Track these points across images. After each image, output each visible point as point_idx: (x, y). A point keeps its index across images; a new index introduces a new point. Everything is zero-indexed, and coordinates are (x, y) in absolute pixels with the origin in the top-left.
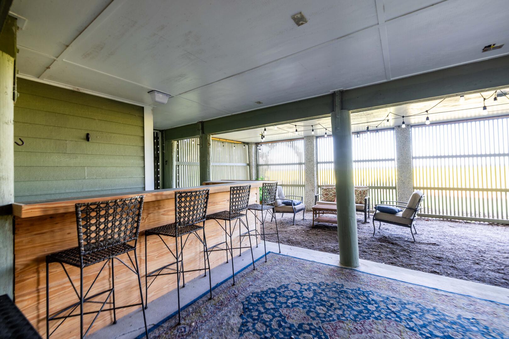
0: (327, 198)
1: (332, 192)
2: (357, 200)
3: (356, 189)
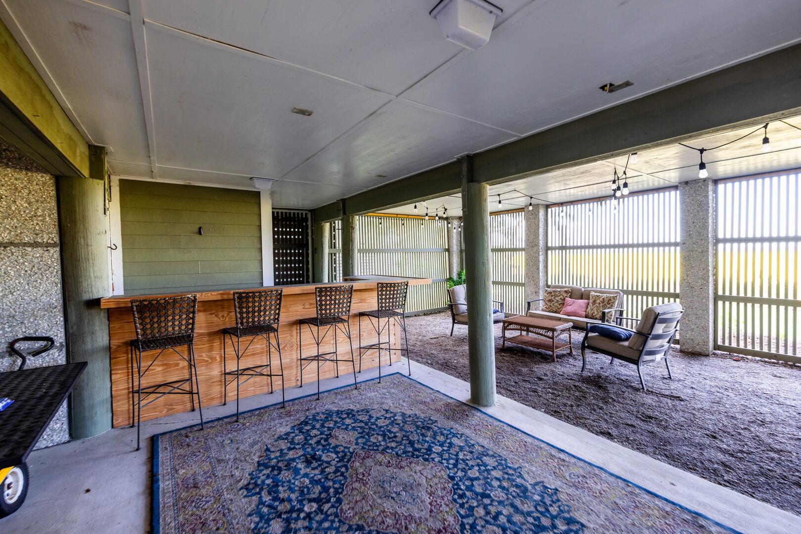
0: (550, 306)
1: (560, 297)
2: (596, 313)
3: (598, 294)
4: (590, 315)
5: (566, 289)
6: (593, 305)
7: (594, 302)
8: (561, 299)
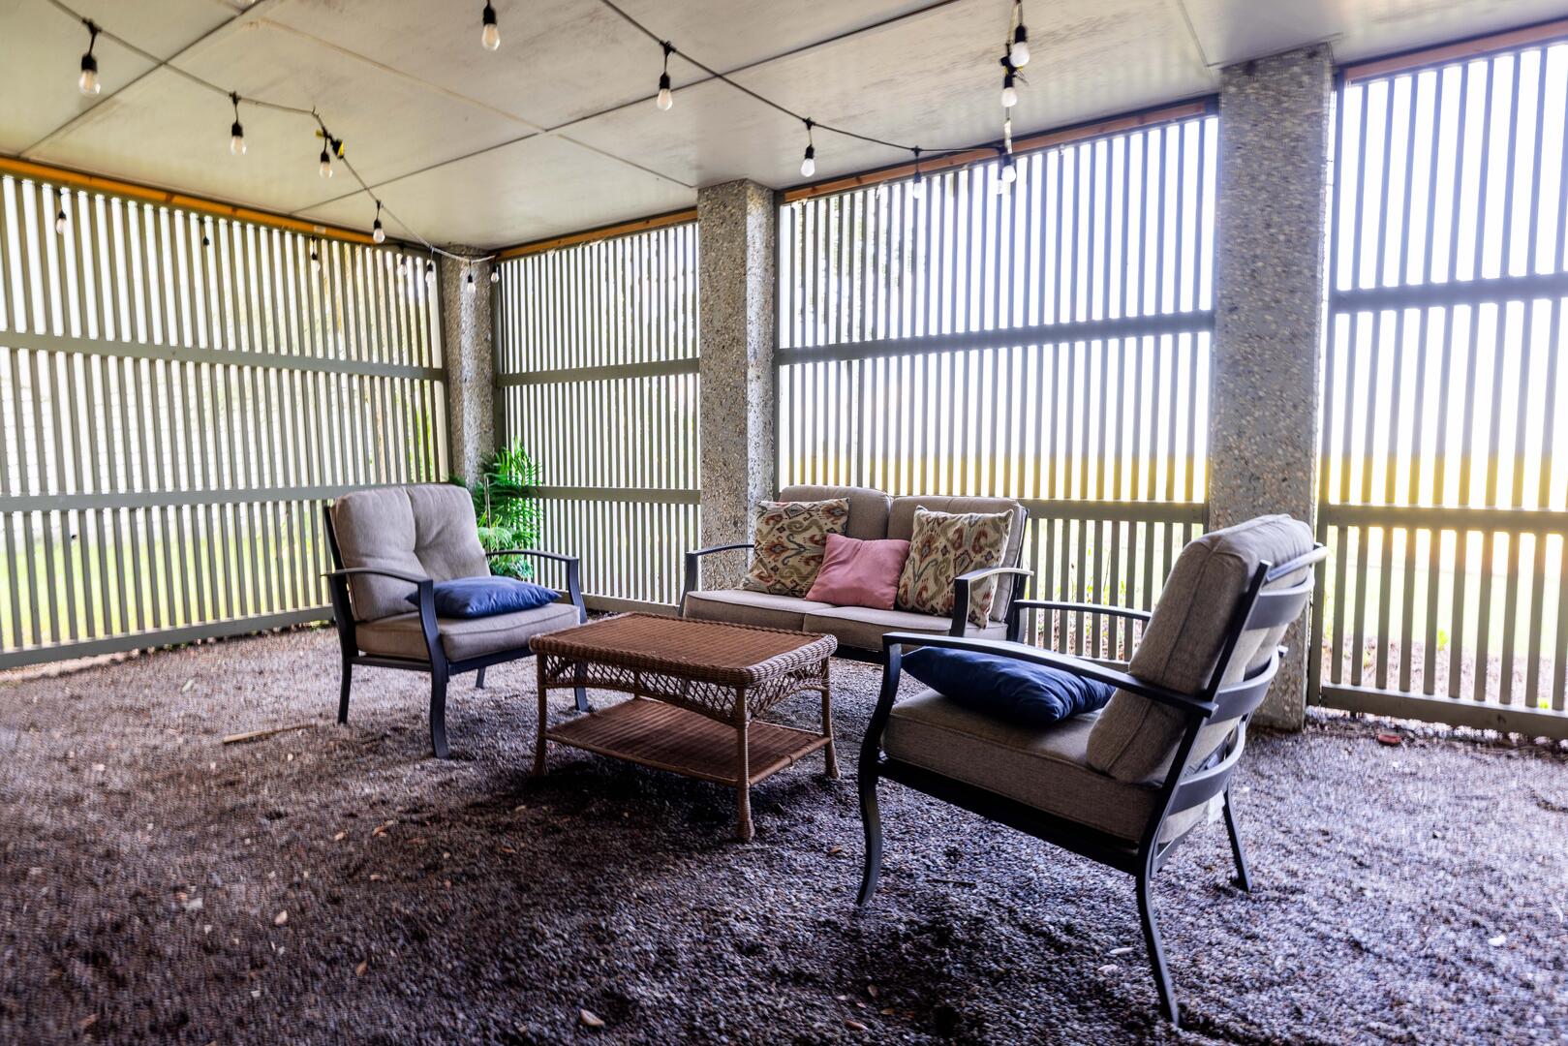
1: (808, 534)
2: (932, 587)
3: (942, 514)
4: (911, 597)
5: (832, 501)
6: (923, 557)
7: (928, 543)
8: (812, 539)
